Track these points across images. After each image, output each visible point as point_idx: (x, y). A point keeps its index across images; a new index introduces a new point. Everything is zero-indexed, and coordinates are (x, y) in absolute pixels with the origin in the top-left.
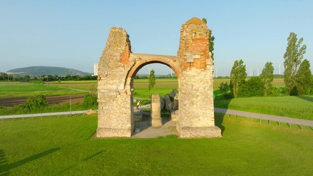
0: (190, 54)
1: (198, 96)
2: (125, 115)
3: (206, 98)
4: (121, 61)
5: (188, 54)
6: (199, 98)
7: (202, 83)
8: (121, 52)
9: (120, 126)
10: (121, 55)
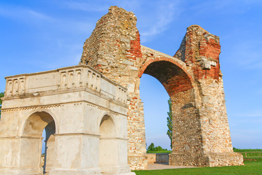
0: (206, 59)
1: (215, 112)
2: (138, 133)
3: (222, 115)
4: (131, 50)
5: (205, 59)
6: (216, 115)
7: (216, 96)
8: (132, 38)
9: (132, 151)
10: (131, 43)
